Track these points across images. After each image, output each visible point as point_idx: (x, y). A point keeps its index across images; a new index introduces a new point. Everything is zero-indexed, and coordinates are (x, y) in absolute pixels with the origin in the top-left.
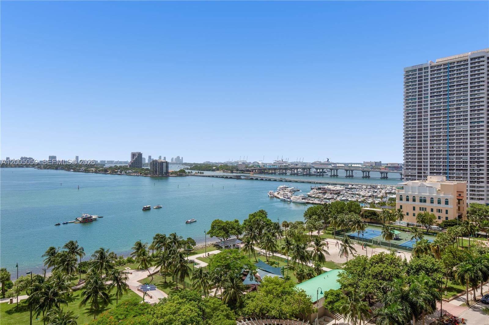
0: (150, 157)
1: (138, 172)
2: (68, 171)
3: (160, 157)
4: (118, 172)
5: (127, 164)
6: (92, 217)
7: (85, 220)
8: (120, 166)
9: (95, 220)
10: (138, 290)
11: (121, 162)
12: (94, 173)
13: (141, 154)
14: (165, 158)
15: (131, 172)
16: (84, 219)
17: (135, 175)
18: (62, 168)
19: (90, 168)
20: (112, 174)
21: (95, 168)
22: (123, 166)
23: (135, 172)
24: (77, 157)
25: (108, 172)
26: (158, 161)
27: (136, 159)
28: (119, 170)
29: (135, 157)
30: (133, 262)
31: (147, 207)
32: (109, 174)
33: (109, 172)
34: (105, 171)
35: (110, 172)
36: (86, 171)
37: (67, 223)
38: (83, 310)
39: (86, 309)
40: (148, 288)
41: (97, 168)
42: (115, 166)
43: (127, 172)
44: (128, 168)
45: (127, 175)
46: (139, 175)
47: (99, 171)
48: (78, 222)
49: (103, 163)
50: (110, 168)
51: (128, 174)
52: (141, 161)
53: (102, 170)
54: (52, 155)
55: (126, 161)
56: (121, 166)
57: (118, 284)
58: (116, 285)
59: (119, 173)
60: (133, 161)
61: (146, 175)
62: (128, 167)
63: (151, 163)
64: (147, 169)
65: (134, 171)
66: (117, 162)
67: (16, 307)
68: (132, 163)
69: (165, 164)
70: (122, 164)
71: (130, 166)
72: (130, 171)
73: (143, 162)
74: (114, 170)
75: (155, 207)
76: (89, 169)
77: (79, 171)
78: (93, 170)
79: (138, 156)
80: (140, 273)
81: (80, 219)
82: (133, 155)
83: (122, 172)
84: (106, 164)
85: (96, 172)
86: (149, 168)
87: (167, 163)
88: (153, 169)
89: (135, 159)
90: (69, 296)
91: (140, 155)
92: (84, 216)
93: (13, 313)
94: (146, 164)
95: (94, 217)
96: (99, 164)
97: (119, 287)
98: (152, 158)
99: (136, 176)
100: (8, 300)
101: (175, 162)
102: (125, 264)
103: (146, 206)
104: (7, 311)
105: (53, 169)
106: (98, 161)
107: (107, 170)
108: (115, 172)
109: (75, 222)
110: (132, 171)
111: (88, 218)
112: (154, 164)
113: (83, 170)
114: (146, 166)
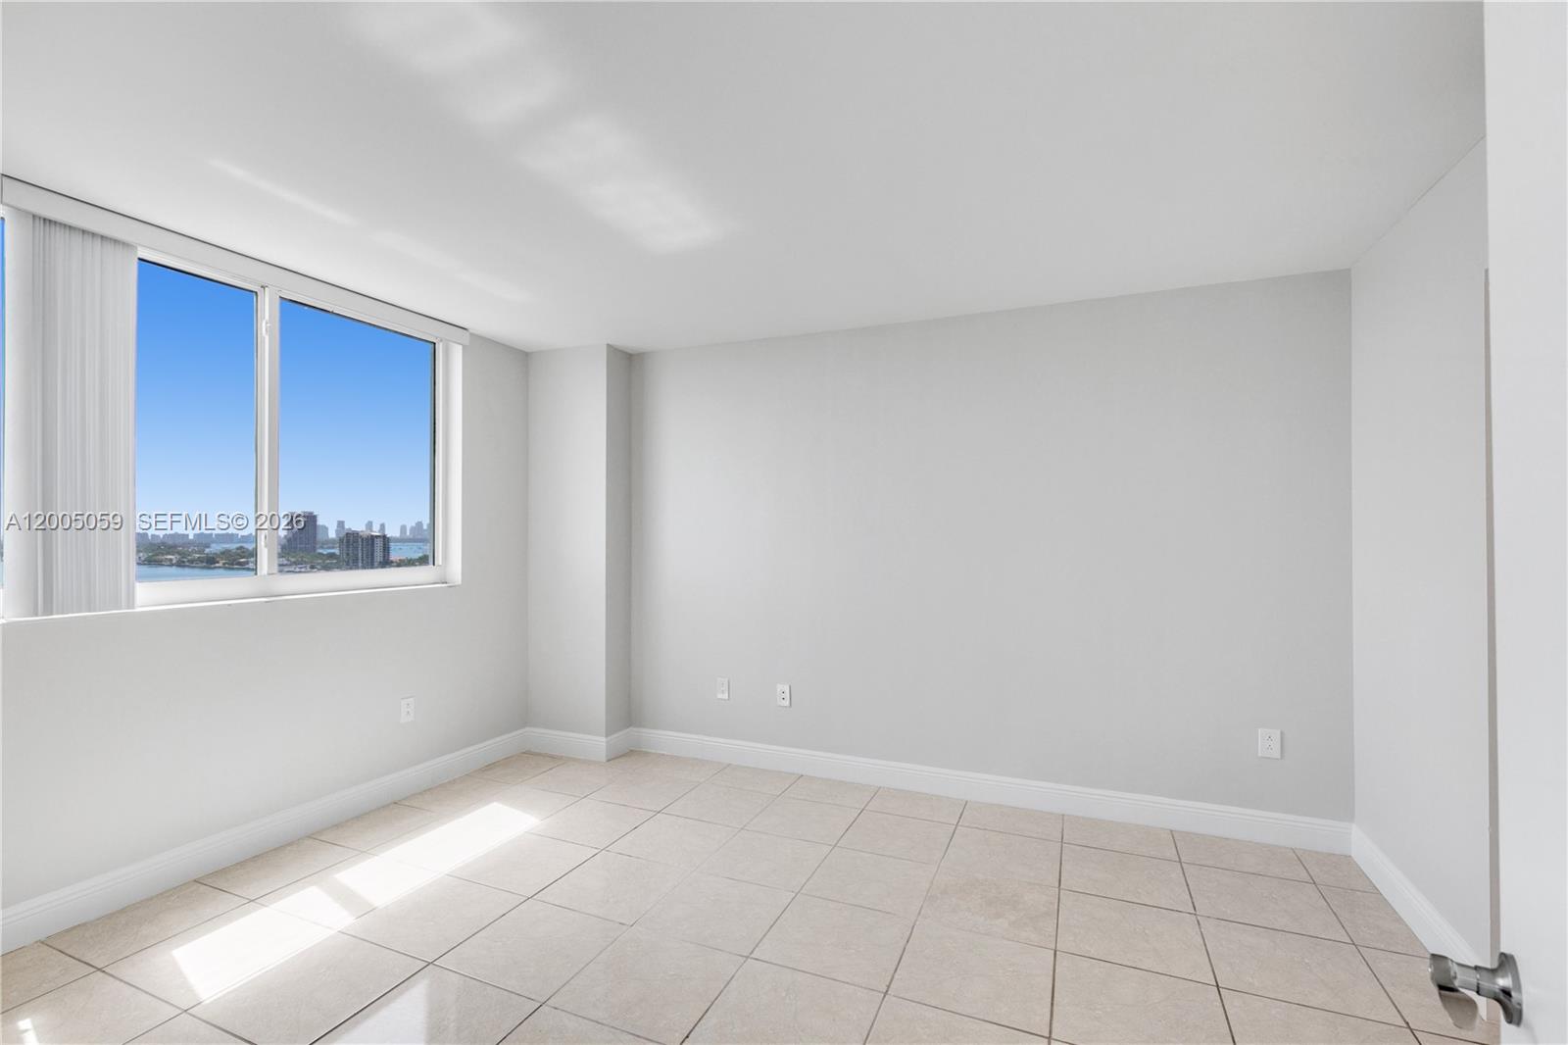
0: (341, 524)
1: (306, 563)
3: (370, 525)
4: (247, 563)
13: (315, 517)
14: (383, 526)
15: (285, 562)
17: (298, 570)
19: (163, 554)
21: (179, 553)
23: (295, 563)
25: (217, 565)
26: (361, 534)
32: (220, 567)
33: (220, 565)
34: (209, 562)
35: (224, 564)
41: (183, 554)
42: (238, 549)
46: (308, 569)
47: (192, 561)
49: (203, 541)
50: (223, 553)
52: (315, 534)
53: (200, 560)
59: (250, 566)
60: (291, 536)
61: (328, 570)
62: (278, 550)
63: (341, 540)
64: (332, 556)
65: (293, 560)
68: (289, 540)
69: (379, 544)
71: (283, 547)
72: (283, 561)
73: (320, 537)
76: (160, 557)
78: (171, 560)
79: (305, 522)
84: (213, 542)
85: (180, 564)
86: (337, 551)
87: (385, 540)
88: (348, 554)
91: (311, 519)
96: (191, 543)
98: (347, 527)
99: (300, 572)
101: (411, 537)
106: (188, 535)
107: (214, 558)
108: (240, 564)
110: (288, 560)
112: (348, 541)
113: (143, 559)
114: (329, 548)
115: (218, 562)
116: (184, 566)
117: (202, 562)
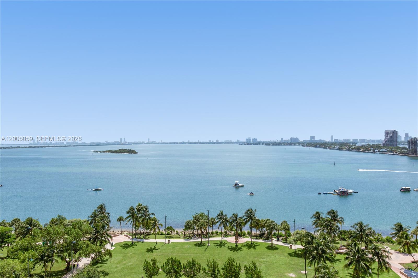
0: (407, 135)
1: (394, 151)
2: (325, 148)
4: (370, 150)
5: (380, 142)
6: (348, 191)
7: (342, 193)
8: (373, 144)
9: (351, 194)
10: (401, 272)
11: (373, 141)
12: (347, 151)
13: (397, 132)
15: (385, 150)
16: (341, 192)
17: (390, 153)
18: (320, 146)
19: (343, 146)
20: (365, 152)
21: (348, 146)
22: (376, 145)
23: (389, 151)
24: (332, 137)
25: (361, 151)
27: (391, 137)
28: (372, 149)
29: (389, 135)
30: (392, 242)
31: (405, 189)
32: (362, 152)
33: (362, 151)
34: (358, 149)
35: (363, 150)
36: (340, 149)
37: (327, 193)
38: (346, 273)
39: (348, 273)
40: (414, 274)
41: (350, 146)
42: (367, 144)
43: (381, 151)
44: (382, 147)
45: (381, 153)
46: (395, 153)
47: (352, 149)
48: (336, 194)
49: (355, 143)
50: (362, 146)
51: (382, 153)
52: (397, 139)
53: (355, 148)
54: (312, 135)
55: (379, 139)
56: (374, 144)
57: (379, 260)
58: (377, 260)
59: (372, 151)
60: (387, 139)
61: (403, 154)
62: (382, 145)
63: (409, 142)
64: (404, 148)
65: (388, 149)
66: (369, 141)
67: (294, 252)
68: (386, 142)
70: (374, 142)
71: (384, 144)
72: (384, 150)
73: (399, 141)
74: (367, 149)
75: (415, 190)
76: (343, 147)
77: (334, 149)
78: (346, 148)
79: (393, 134)
80: (401, 256)
81: (338, 192)
82: (387, 133)
83: (375, 150)
84: (358, 142)
85: (349, 150)
86: (407, 146)
88: (412, 148)
89: (389, 137)
90: (333, 257)
91: (395, 133)
92: (341, 189)
93: (293, 256)
94: (401, 142)
95: (349, 191)
96: (351, 143)
97: (380, 264)
98: (409, 136)
99: (391, 154)
100: (289, 246)
102: (384, 242)
103: (404, 188)
104: (289, 253)
105: (313, 147)
106: (350, 140)
107: (359, 148)
108: (368, 150)
109: (333, 193)
110: (386, 149)
111: (344, 191)
112: (412, 142)
113: (338, 148)
114: (402, 145)
115: (361, 150)
116: (350, 151)
117: (356, 149)
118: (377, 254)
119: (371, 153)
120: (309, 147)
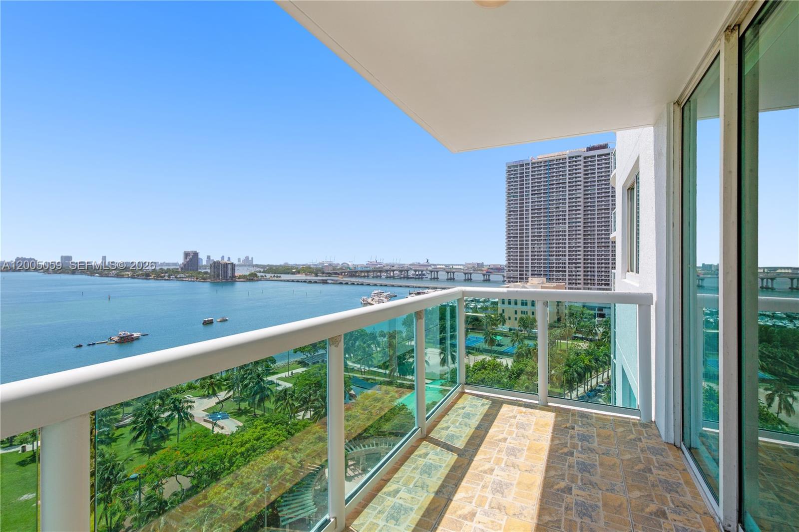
0: (209, 257)
1: (194, 276)
2: (91, 276)
3: (223, 258)
4: (165, 276)
5: (177, 266)
6: (133, 335)
7: (123, 339)
8: (167, 269)
9: (137, 338)
10: (205, 421)
11: (168, 264)
12: (130, 278)
13: (198, 253)
14: (229, 259)
15: (184, 276)
16: (121, 338)
17: (190, 280)
18: (81, 272)
20: (157, 279)
21: (131, 271)
22: (172, 269)
23: (189, 277)
24: (104, 258)
25: (150, 277)
26: (221, 262)
27: (190, 259)
28: (167, 274)
29: (188, 257)
30: (195, 388)
31: (208, 321)
32: (152, 279)
33: (152, 277)
34: (147, 276)
35: (154, 277)
36: (118, 276)
37: (94, 344)
38: (132, 451)
39: (135, 449)
40: (219, 416)
41: (133, 272)
42: (160, 269)
43: (178, 277)
44: (179, 272)
45: (179, 280)
46: (195, 280)
47: (138, 275)
48: (113, 342)
50: (153, 271)
51: (181, 279)
52: (198, 262)
54: (64, 255)
55: (176, 262)
56: (169, 269)
57: (180, 415)
58: (177, 416)
59: (166, 278)
60: (185, 263)
61: (204, 280)
62: (180, 270)
63: (211, 265)
64: (206, 273)
65: (188, 275)
66: (162, 264)
67: (32, 456)
68: (185, 265)
69: (230, 267)
70: (170, 266)
71: (182, 269)
72: (182, 275)
73: (200, 264)
74: (159, 274)
75: (218, 320)
76: (123, 273)
77: (108, 276)
78: (128, 275)
79: (193, 256)
80: (205, 400)
81: (116, 339)
82: (186, 254)
83: (171, 277)
85: (133, 277)
86: (209, 271)
87: (233, 265)
88: (214, 272)
89: (188, 260)
90: (110, 436)
91: (196, 254)
92: (122, 334)
93: (28, 464)
94: (203, 266)
95: (135, 335)
97: (181, 420)
98: (211, 259)
99: (191, 281)
100: (20, 448)
101: (243, 264)
102: (184, 391)
103: (207, 319)
104: (19, 462)
105: (68, 273)
107: (149, 274)
108: (161, 277)
109: (107, 342)
110: (185, 275)
111: (127, 336)
112: (214, 266)
113: (114, 274)
114: (204, 269)
115: (151, 276)
116: (135, 278)
117: (143, 276)
118: (177, 409)
119: (165, 280)
120: (59, 273)
